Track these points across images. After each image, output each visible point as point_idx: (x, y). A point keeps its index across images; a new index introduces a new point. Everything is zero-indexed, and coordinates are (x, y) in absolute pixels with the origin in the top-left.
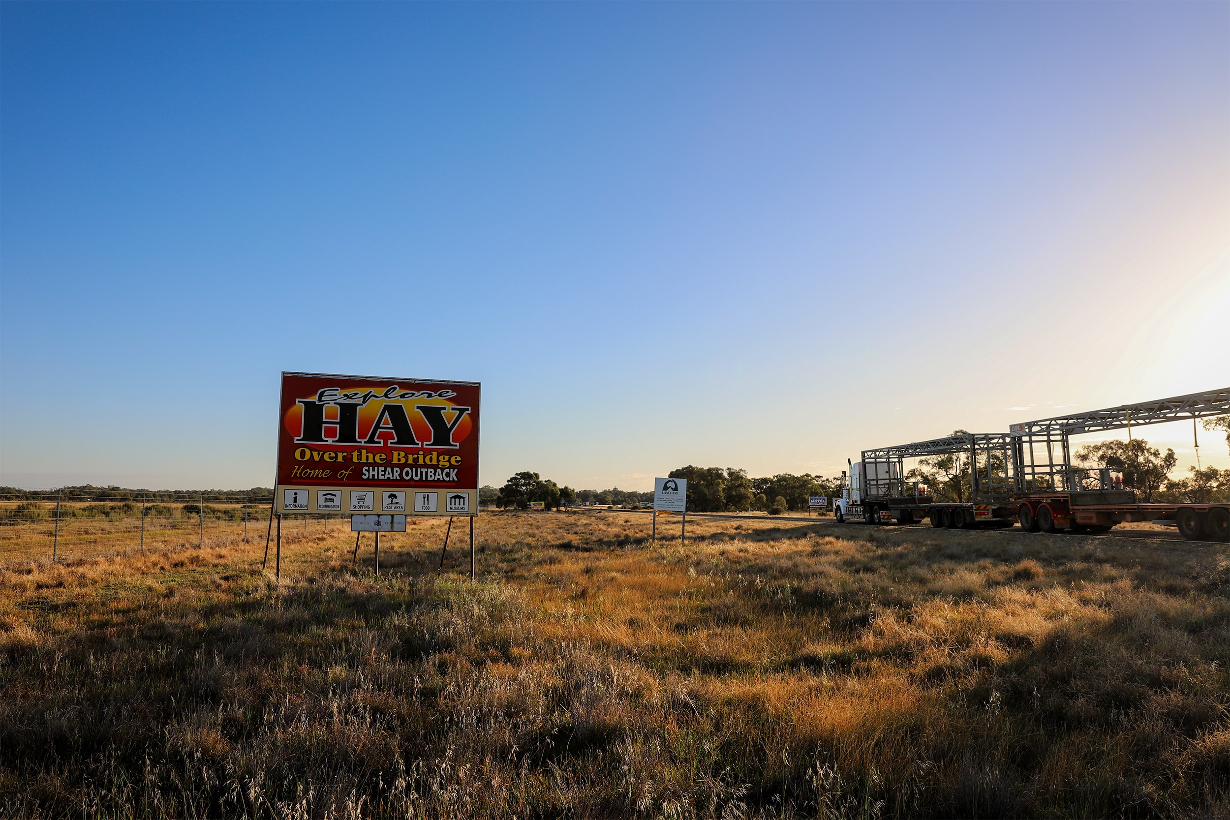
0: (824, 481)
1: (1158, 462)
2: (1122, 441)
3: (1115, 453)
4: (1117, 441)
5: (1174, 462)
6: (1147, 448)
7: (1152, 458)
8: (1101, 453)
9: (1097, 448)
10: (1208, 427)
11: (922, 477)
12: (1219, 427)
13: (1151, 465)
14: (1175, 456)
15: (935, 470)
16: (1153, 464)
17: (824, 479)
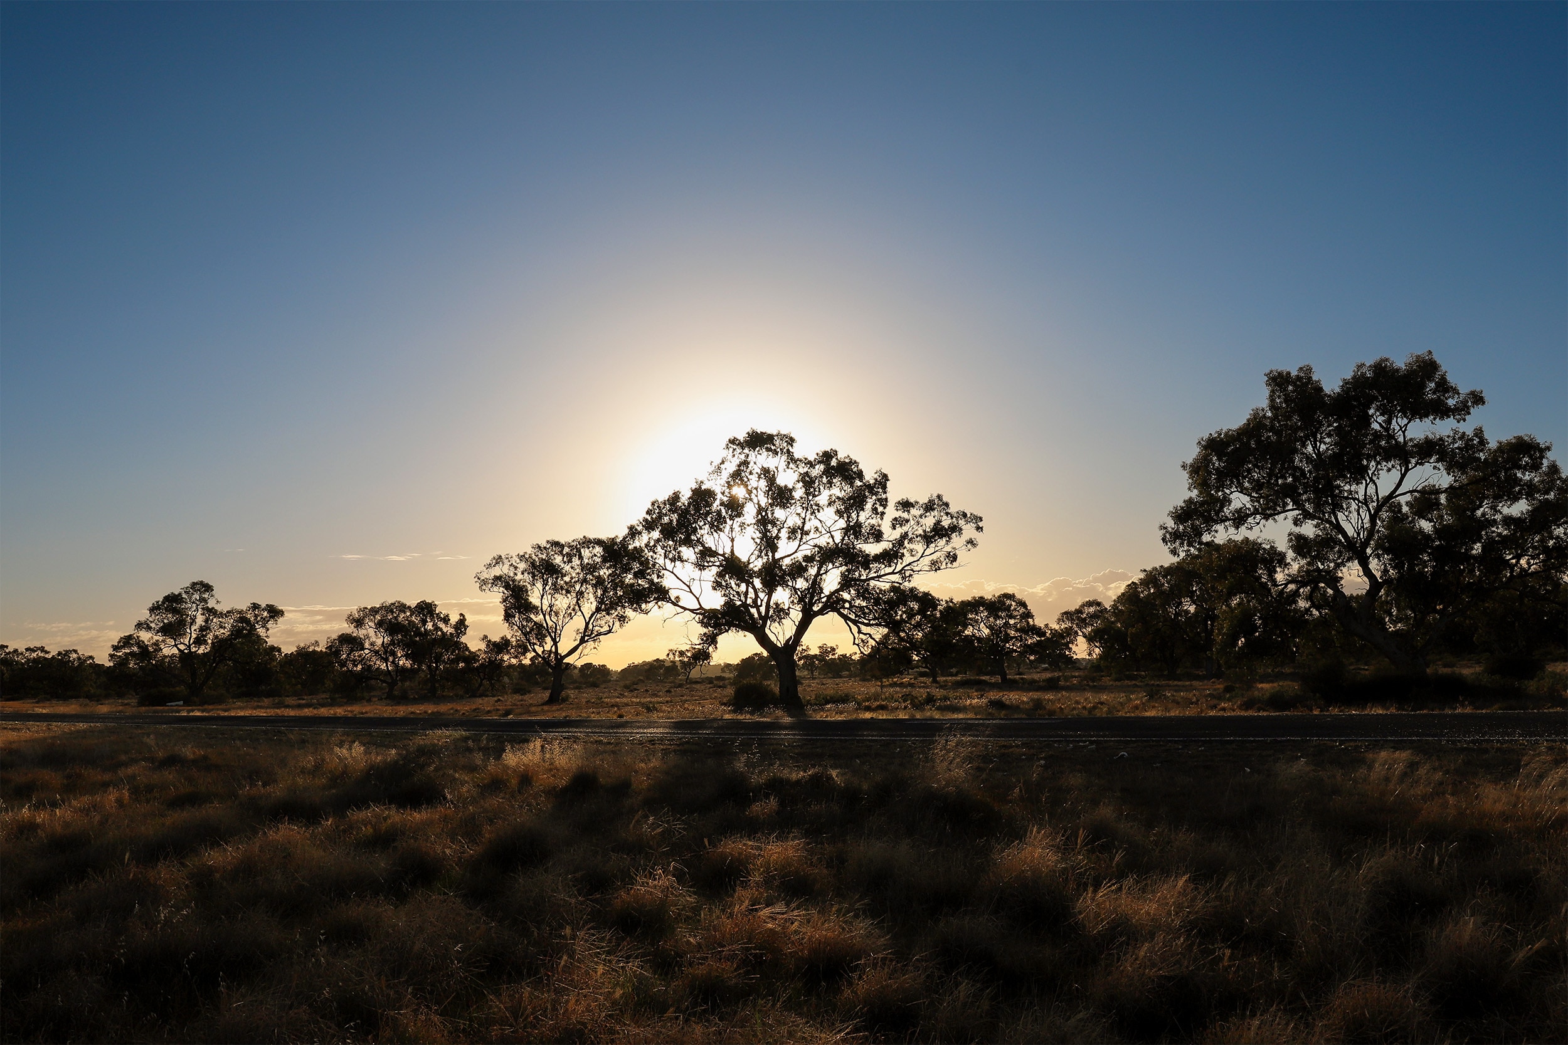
0: (10, 653)
1: (448, 630)
2: (404, 602)
3: (396, 618)
4: (399, 602)
5: (465, 629)
6: (437, 612)
7: (441, 625)
8: (378, 617)
9: (374, 611)
10: (484, 587)
11: (139, 647)
12: (495, 589)
13: (439, 633)
14: (466, 623)
15: (159, 637)
16: (443, 632)
17: (10, 649)
